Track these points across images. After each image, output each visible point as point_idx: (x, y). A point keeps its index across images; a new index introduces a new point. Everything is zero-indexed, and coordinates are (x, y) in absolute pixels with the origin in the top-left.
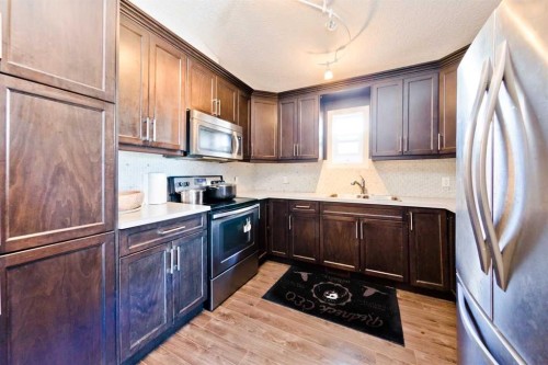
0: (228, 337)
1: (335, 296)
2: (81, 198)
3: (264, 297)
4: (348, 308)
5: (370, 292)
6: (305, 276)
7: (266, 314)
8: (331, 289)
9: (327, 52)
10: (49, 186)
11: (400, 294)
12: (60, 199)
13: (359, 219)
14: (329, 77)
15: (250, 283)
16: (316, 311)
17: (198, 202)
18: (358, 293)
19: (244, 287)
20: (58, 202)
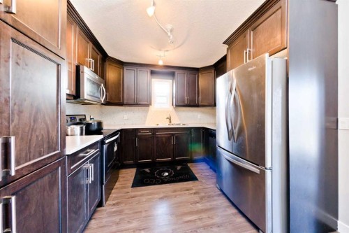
0: (127, 211)
1: (167, 174)
2: (48, 132)
3: (133, 187)
4: (174, 176)
5: (179, 168)
6: (147, 170)
7: (139, 193)
8: (164, 171)
9: (160, 50)
10: (32, 124)
11: (189, 165)
12: (37, 133)
13: (173, 135)
14: (161, 63)
15: (117, 184)
16: (163, 182)
17: (81, 134)
18: (175, 170)
19: (115, 187)
20: (37, 136)
